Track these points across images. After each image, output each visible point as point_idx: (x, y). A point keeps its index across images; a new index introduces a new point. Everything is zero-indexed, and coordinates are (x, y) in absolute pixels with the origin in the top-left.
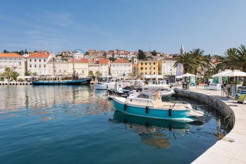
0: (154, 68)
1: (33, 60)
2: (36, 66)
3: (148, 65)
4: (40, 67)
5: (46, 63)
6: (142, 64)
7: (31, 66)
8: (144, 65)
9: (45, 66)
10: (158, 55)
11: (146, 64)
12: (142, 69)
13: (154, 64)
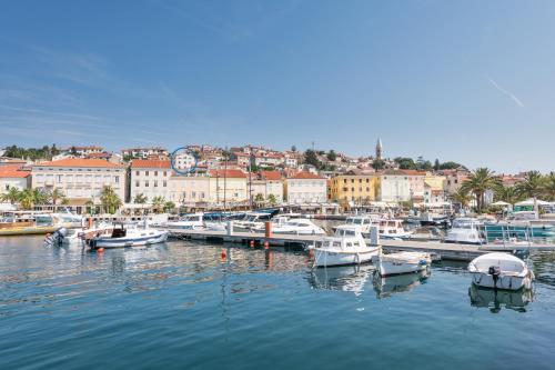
0: (368, 189)
1: (143, 173)
2: (147, 185)
3: (356, 182)
4: (156, 186)
5: (166, 178)
6: (345, 181)
7: (138, 185)
8: (349, 182)
9: (165, 185)
10: (338, 159)
11: (353, 181)
12: (345, 189)
13: (368, 180)
